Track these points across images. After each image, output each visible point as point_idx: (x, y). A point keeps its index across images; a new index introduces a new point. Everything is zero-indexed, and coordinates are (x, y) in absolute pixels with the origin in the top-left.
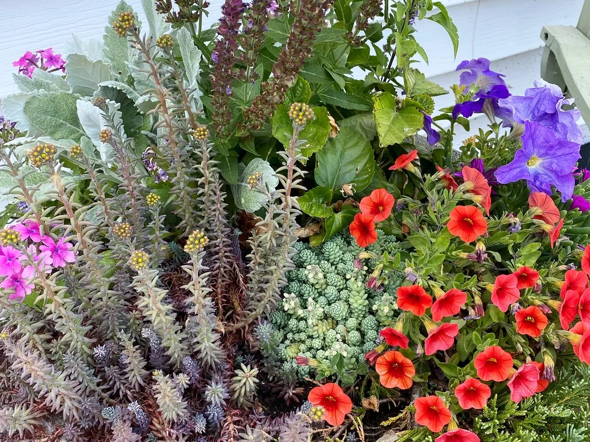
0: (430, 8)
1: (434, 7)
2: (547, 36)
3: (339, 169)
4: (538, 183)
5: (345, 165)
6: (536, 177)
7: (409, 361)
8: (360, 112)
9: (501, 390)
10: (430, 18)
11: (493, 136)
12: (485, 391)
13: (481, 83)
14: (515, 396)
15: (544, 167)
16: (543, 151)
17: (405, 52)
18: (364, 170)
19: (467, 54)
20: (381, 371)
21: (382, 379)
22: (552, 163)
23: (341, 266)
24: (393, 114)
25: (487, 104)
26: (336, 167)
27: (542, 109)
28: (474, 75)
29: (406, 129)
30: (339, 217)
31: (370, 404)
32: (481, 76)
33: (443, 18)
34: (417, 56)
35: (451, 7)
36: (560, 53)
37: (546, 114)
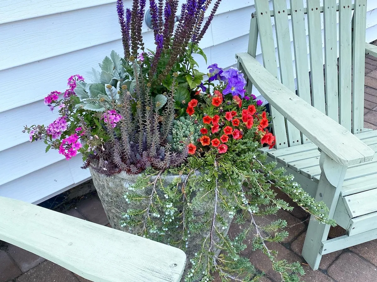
0: (197, 50)
1: (198, 50)
2: (237, 57)
3: (180, 97)
4: (235, 94)
5: (181, 96)
6: (234, 92)
7: (208, 137)
8: (183, 82)
9: (231, 136)
10: (198, 53)
11: (221, 86)
12: (227, 137)
13: (216, 71)
14: (235, 138)
15: (236, 90)
16: (234, 85)
17: (192, 63)
18: (187, 97)
19: (210, 64)
20: (202, 142)
21: (202, 144)
22: (237, 88)
23: (185, 123)
24: (192, 81)
25: (218, 77)
26: (179, 96)
27: (233, 75)
28: (213, 70)
29: (197, 84)
30: (182, 110)
31: (200, 150)
32: (215, 69)
33: (201, 53)
34: (195, 65)
35: (203, 49)
36: (242, 62)
37: (234, 76)
